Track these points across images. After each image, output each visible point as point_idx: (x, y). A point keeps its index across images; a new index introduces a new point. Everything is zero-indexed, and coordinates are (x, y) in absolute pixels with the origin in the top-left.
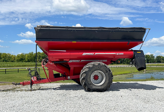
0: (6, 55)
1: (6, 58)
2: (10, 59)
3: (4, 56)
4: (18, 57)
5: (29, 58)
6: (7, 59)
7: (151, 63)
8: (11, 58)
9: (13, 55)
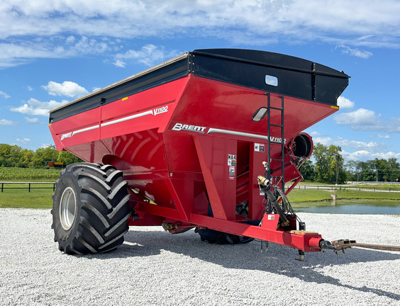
0: (9, 148)
1: (9, 157)
2: (18, 159)
3: (4, 152)
4: (39, 154)
5: (65, 159)
6: (10, 159)
7: (389, 181)
8: (20, 157)
9: (26, 151)
